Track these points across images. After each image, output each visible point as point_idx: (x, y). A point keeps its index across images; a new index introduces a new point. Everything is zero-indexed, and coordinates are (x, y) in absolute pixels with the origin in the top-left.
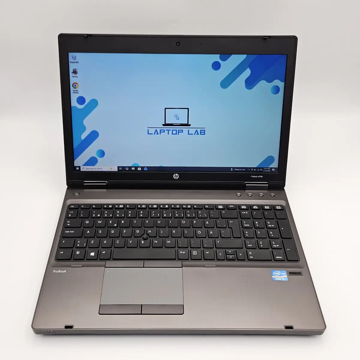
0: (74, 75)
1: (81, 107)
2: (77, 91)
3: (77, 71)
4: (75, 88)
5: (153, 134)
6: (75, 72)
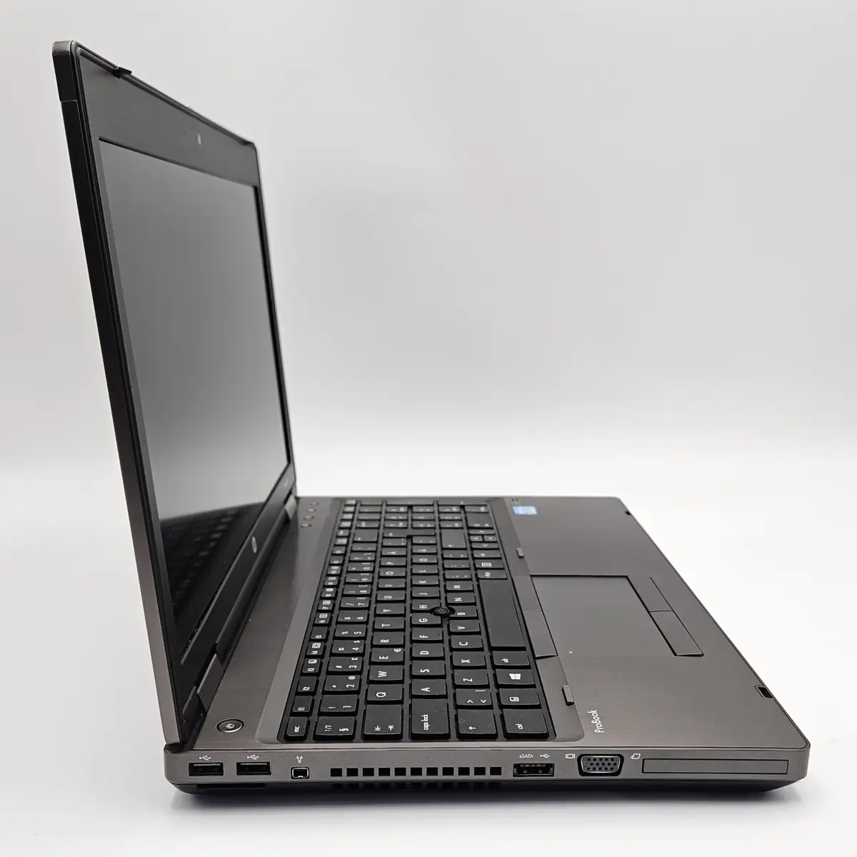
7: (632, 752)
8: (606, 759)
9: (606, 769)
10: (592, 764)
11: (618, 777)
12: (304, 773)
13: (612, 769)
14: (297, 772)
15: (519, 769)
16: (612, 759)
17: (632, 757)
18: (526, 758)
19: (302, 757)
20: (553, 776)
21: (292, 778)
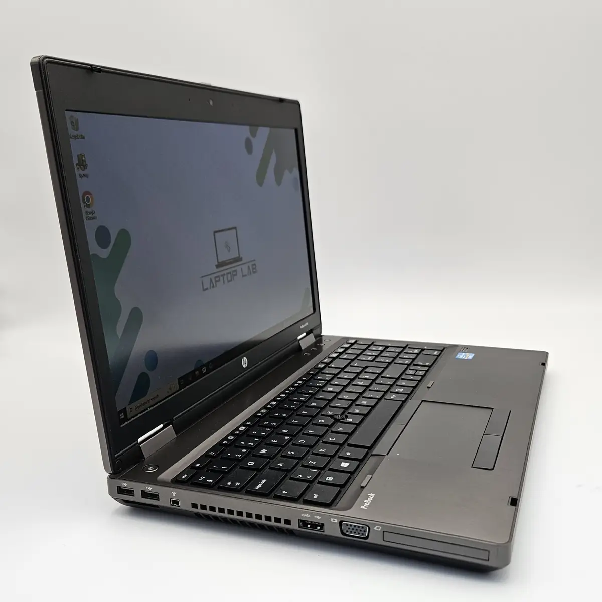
0: (82, 172)
1: (104, 253)
2: (93, 213)
3: (85, 161)
4: (88, 206)
5: (209, 288)
6: (82, 164)
7: (375, 525)
8: (359, 527)
9: (359, 533)
10: (349, 528)
11: (367, 541)
12: (177, 502)
13: (363, 534)
14: (174, 502)
15: (303, 523)
16: (363, 527)
17: (375, 528)
18: (306, 516)
19: (175, 493)
20: (324, 532)
21: (171, 505)
